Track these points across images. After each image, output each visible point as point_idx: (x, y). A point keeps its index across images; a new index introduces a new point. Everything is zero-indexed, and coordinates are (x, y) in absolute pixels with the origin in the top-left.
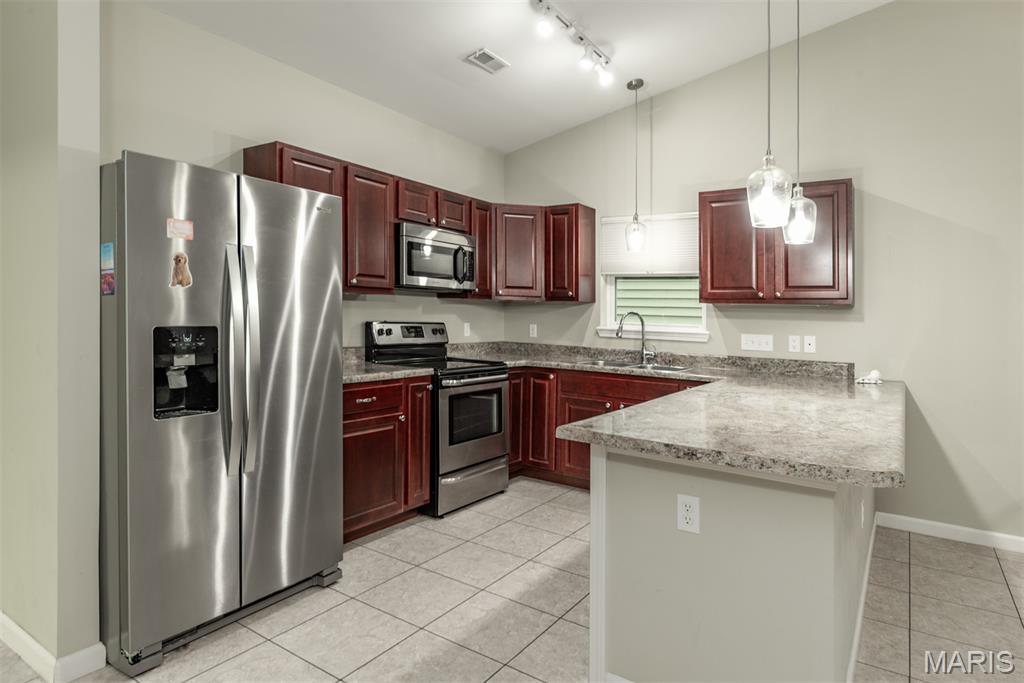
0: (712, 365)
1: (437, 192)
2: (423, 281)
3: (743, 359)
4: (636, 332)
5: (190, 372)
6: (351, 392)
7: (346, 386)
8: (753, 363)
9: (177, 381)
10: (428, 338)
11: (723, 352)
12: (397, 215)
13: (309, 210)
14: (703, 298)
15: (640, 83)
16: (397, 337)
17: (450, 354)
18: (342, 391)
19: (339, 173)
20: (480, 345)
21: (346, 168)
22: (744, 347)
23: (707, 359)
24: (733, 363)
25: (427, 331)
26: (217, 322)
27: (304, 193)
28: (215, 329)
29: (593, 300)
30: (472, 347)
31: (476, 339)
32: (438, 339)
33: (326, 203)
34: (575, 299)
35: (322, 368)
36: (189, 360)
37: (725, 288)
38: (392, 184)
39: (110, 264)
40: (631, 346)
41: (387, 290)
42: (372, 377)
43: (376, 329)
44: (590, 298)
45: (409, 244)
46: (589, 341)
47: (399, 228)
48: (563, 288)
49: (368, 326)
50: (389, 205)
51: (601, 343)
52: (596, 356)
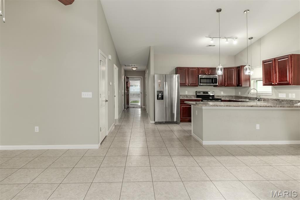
0: (272, 101)
1: (208, 68)
2: (202, 84)
3: (278, 99)
4: (255, 93)
7: (180, 99)
8: (280, 100)
9: (160, 96)
10: (209, 94)
11: (274, 97)
13: (176, 77)
14: (264, 85)
15: (252, 38)
16: (202, 94)
18: (180, 100)
22: (279, 97)
23: (271, 99)
24: (276, 100)
27: (175, 75)
28: (163, 91)
29: (250, 86)
30: (223, 96)
32: (213, 94)
33: (178, 76)
34: (242, 86)
36: (161, 94)
37: (267, 82)
38: (197, 69)
40: (255, 96)
41: (197, 86)
42: (194, 99)
43: (197, 92)
44: (249, 86)
45: (200, 78)
46: (249, 96)
47: (199, 76)
48: (239, 84)
49: (196, 92)
50: (197, 72)
51: (251, 96)
52: (250, 99)
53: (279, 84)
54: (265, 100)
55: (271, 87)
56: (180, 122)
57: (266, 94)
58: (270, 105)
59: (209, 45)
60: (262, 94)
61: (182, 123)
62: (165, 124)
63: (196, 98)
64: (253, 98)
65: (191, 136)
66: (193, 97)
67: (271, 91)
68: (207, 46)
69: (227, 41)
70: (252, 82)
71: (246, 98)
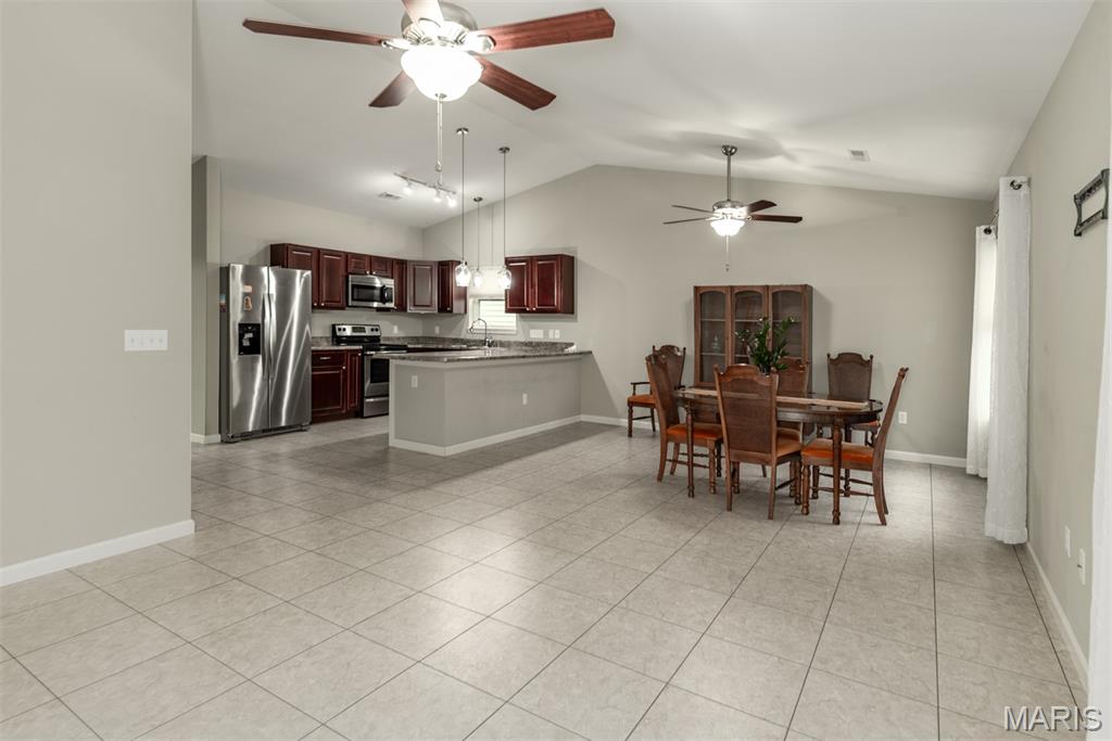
1: (371, 257)
2: (355, 303)
4: (481, 330)
5: (250, 339)
6: (316, 355)
7: (315, 351)
8: (534, 344)
9: (246, 343)
10: (368, 332)
11: (522, 339)
12: (347, 270)
13: (301, 279)
14: (508, 311)
15: (480, 199)
16: (349, 332)
17: (382, 342)
18: (311, 353)
19: (315, 254)
20: (404, 338)
21: (319, 251)
22: (531, 336)
23: (514, 342)
24: (526, 345)
25: (368, 329)
26: (260, 322)
27: (298, 272)
28: (259, 325)
29: (466, 312)
30: (399, 338)
31: (402, 335)
32: (375, 333)
33: (309, 274)
34: (451, 311)
35: (306, 342)
36: (250, 335)
37: (516, 306)
38: (344, 256)
39: (223, 302)
40: (483, 338)
41: (342, 309)
42: (328, 348)
43: (337, 327)
44: (463, 311)
45: (353, 286)
46: (463, 336)
47: (347, 277)
48: (445, 305)
49: (334, 326)
50: (342, 267)
51: (469, 337)
52: (469, 344)
53: (538, 311)
54: (502, 344)
55: (515, 315)
56: (311, 423)
57: (504, 332)
58: (515, 354)
59: (388, 195)
60: (496, 331)
61: (315, 428)
62: (260, 437)
63: (333, 345)
64: (474, 341)
65: (388, 448)
66: (325, 344)
67: (515, 324)
68: (381, 195)
69: (438, 195)
70: (470, 302)
71: (456, 341)
